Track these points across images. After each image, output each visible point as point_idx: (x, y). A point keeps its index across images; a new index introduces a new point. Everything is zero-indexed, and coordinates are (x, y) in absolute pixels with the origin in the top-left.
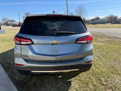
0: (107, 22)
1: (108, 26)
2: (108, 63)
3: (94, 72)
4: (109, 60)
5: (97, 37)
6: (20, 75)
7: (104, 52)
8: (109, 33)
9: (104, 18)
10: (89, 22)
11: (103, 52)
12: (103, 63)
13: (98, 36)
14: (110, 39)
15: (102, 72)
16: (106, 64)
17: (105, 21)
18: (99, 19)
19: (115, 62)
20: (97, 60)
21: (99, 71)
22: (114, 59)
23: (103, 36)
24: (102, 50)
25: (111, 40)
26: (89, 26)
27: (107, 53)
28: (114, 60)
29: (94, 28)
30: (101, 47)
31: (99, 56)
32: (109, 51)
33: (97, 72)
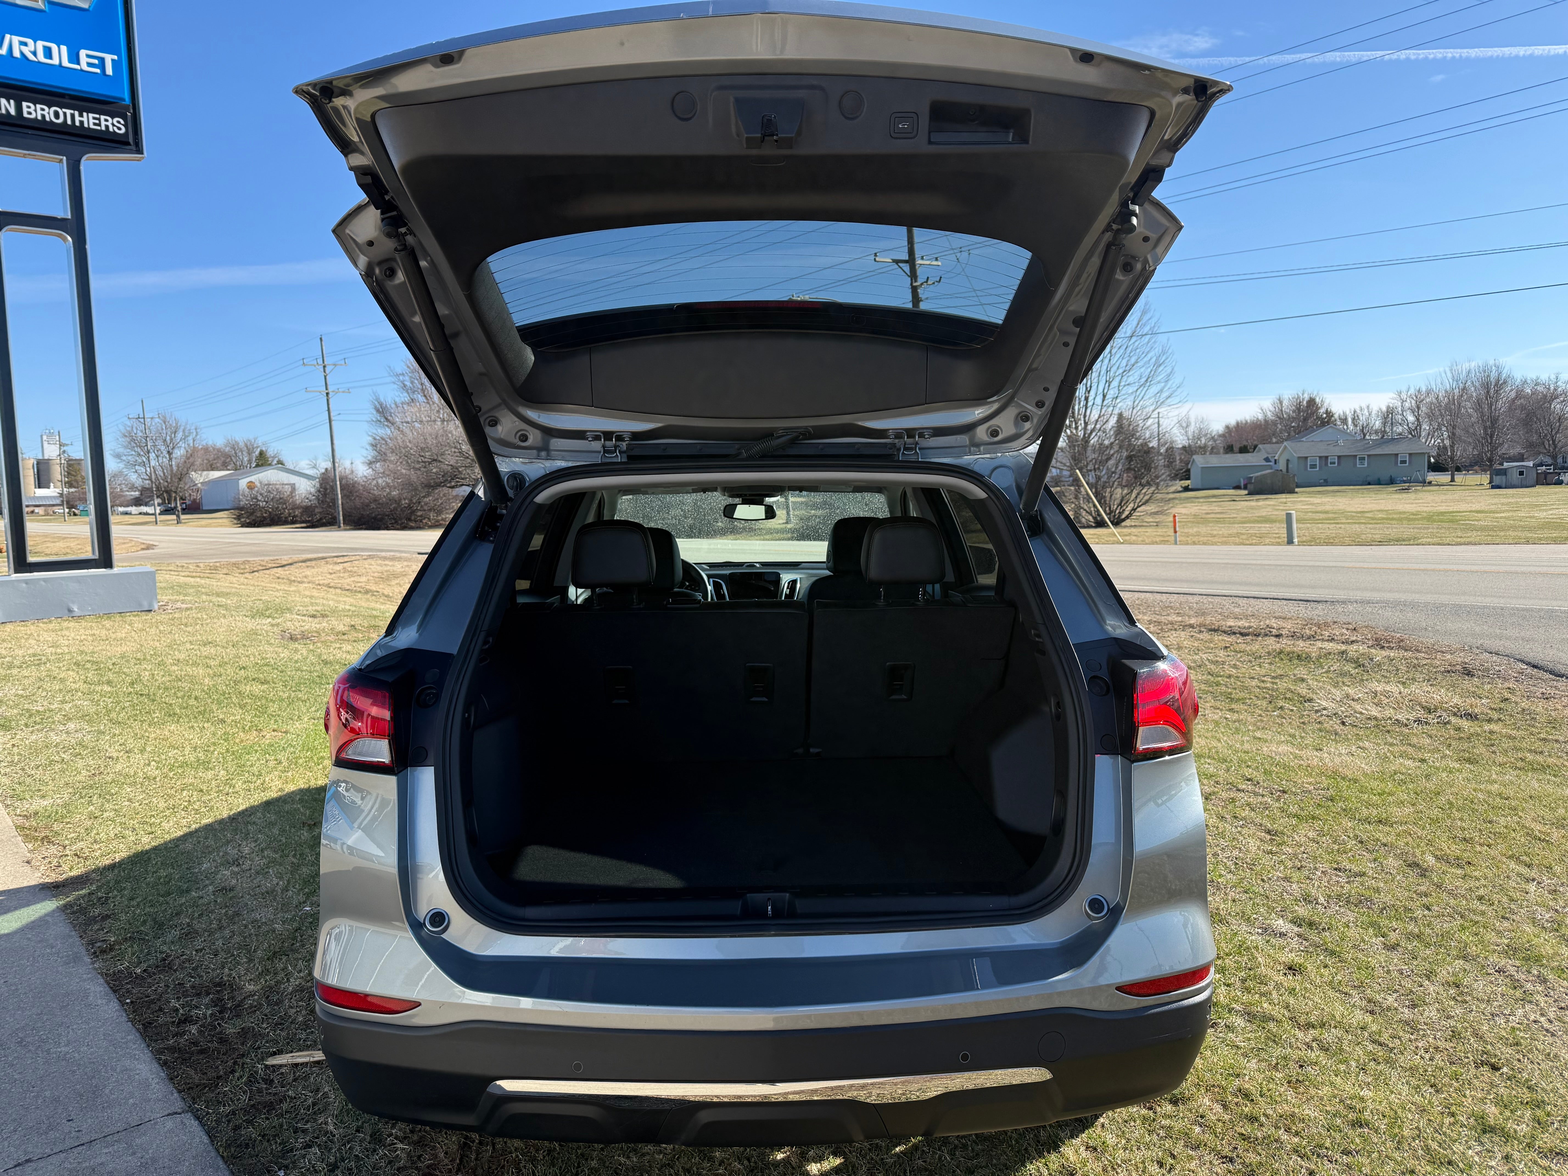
0: (1437, 468)
1: (1449, 520)
2: (1431, 1012)
3: (1253, 1119)
4: (1443, 974)
5: (1302, 658)
6: (347, 1140)
7: (1391, 862)
8: (1457, 610)
9: (1389, 416)
10: (1199, 461)
11: (1369, 867)
12: (1373, 1008)
13: (1314, 649)
14: (1467, 684)
15: (1358, 1124)
16: (1411, 1026)
17: (1403, 449)
18: (1328, 420)
19: (1526, 998)
20: (1292, 969)
21: (1309, 1111)
22: (1511, 951)
23: (1379, 655)
24: (1366, 831)
25: (1480, 706)
26: (1199, 520)
27: (1424, 873)
28: (1509, 964)
29: (1260, 539)
30: (1352, 792)
31: (1320, 915)
32: (1454, 849)
33: (1289, 1122)
